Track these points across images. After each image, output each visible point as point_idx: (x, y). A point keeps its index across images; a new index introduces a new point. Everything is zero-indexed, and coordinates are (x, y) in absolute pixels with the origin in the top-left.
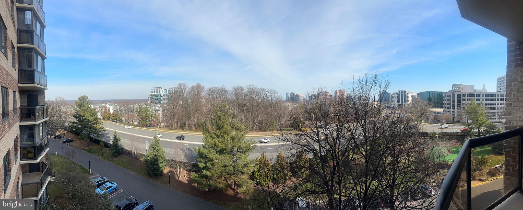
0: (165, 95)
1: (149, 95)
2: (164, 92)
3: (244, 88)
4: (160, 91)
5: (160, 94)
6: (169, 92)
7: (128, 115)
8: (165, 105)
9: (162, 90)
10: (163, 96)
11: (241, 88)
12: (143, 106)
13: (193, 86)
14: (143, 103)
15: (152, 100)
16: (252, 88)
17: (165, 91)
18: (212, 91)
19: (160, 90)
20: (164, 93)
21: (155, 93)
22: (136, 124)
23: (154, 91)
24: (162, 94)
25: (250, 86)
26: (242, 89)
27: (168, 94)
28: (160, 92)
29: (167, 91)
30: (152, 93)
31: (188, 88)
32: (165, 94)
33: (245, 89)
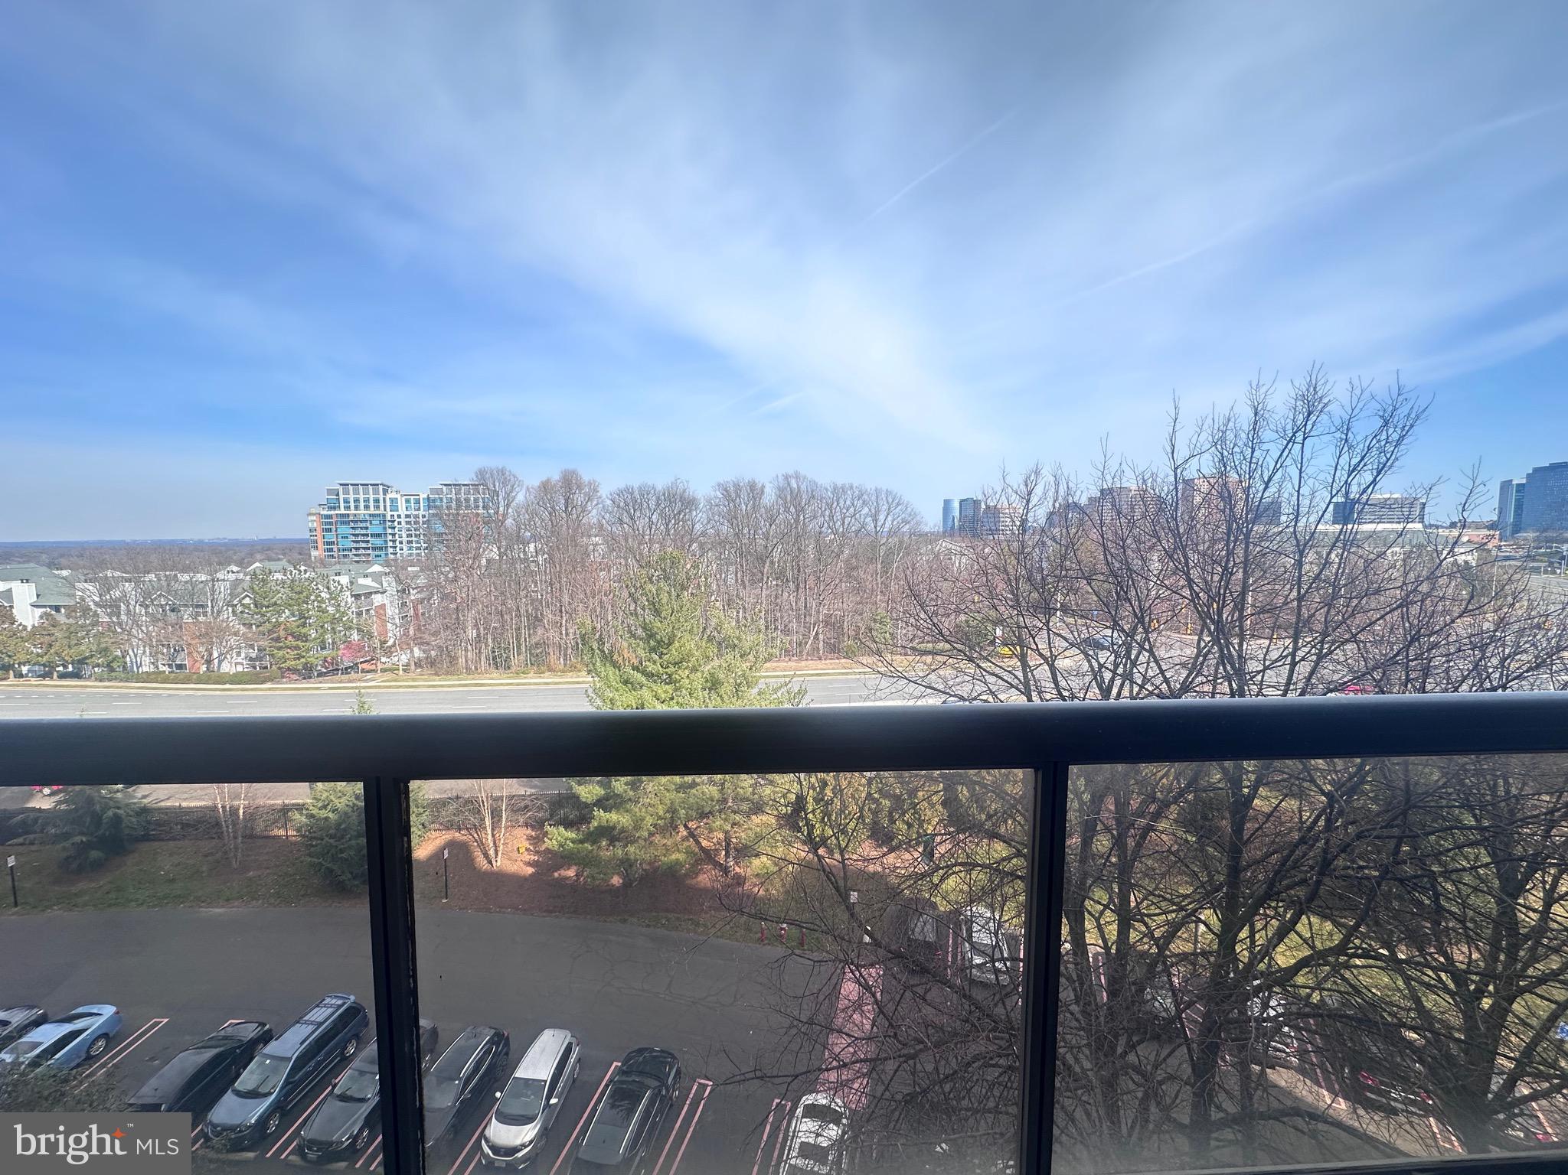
0: (408, 523)
1: (314, 518)
2: (402, 504)
3: (763, 486)
4: (377, 501)
5: (379, 515)
6: (429, 507)
7: (179, 625)
8: (410, 569)
9: (388, 496)
10: (399, 523)
11: (752, 486)
12: (279, 576)
13: (548, 481)
14: (279, 559)
15: (330, 543)
16: (795, 486)
17: (407, 501)
18: (630, 502)
19: (381, 497)
20: (402, 511)
21: (347, 508)
22: (240, 668)
23: (346, 501)
24: (392, 516)
25: (786, 477)
26: (755, 491)
27: (424, 516)
28: (378, 507)
29: (418, 502)
30: (330, 508)
31: (524, 491)
32: (407, 516)
33: (767, 490)
